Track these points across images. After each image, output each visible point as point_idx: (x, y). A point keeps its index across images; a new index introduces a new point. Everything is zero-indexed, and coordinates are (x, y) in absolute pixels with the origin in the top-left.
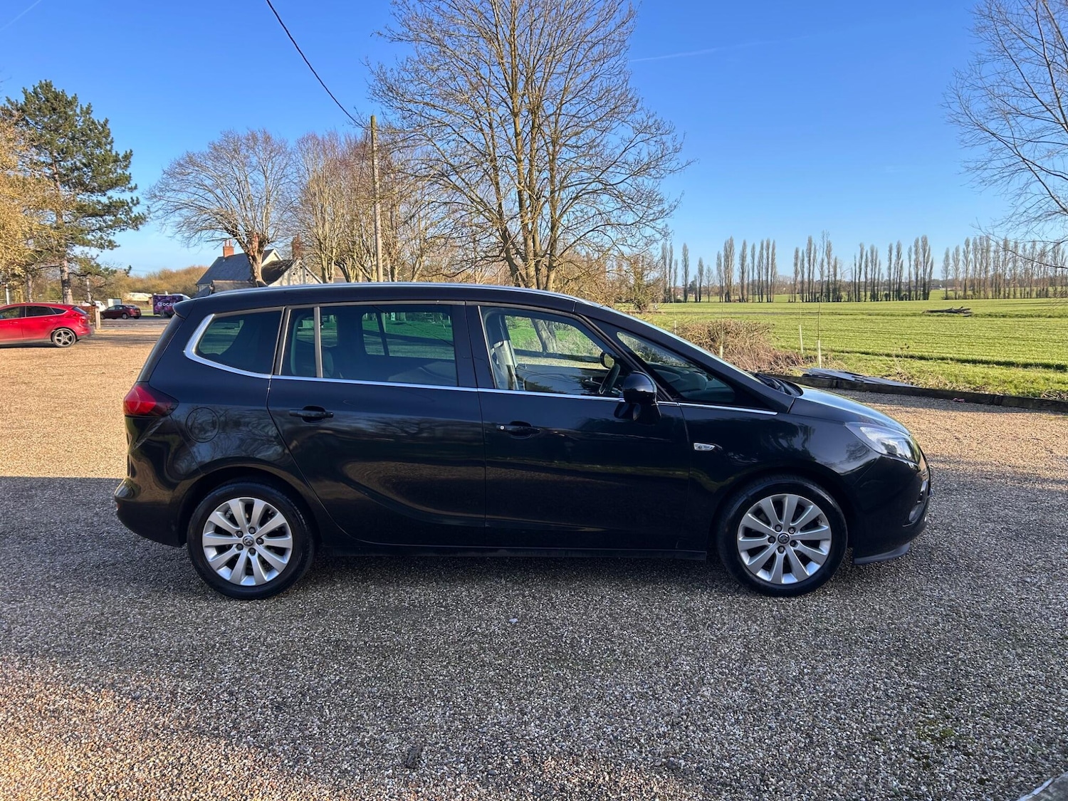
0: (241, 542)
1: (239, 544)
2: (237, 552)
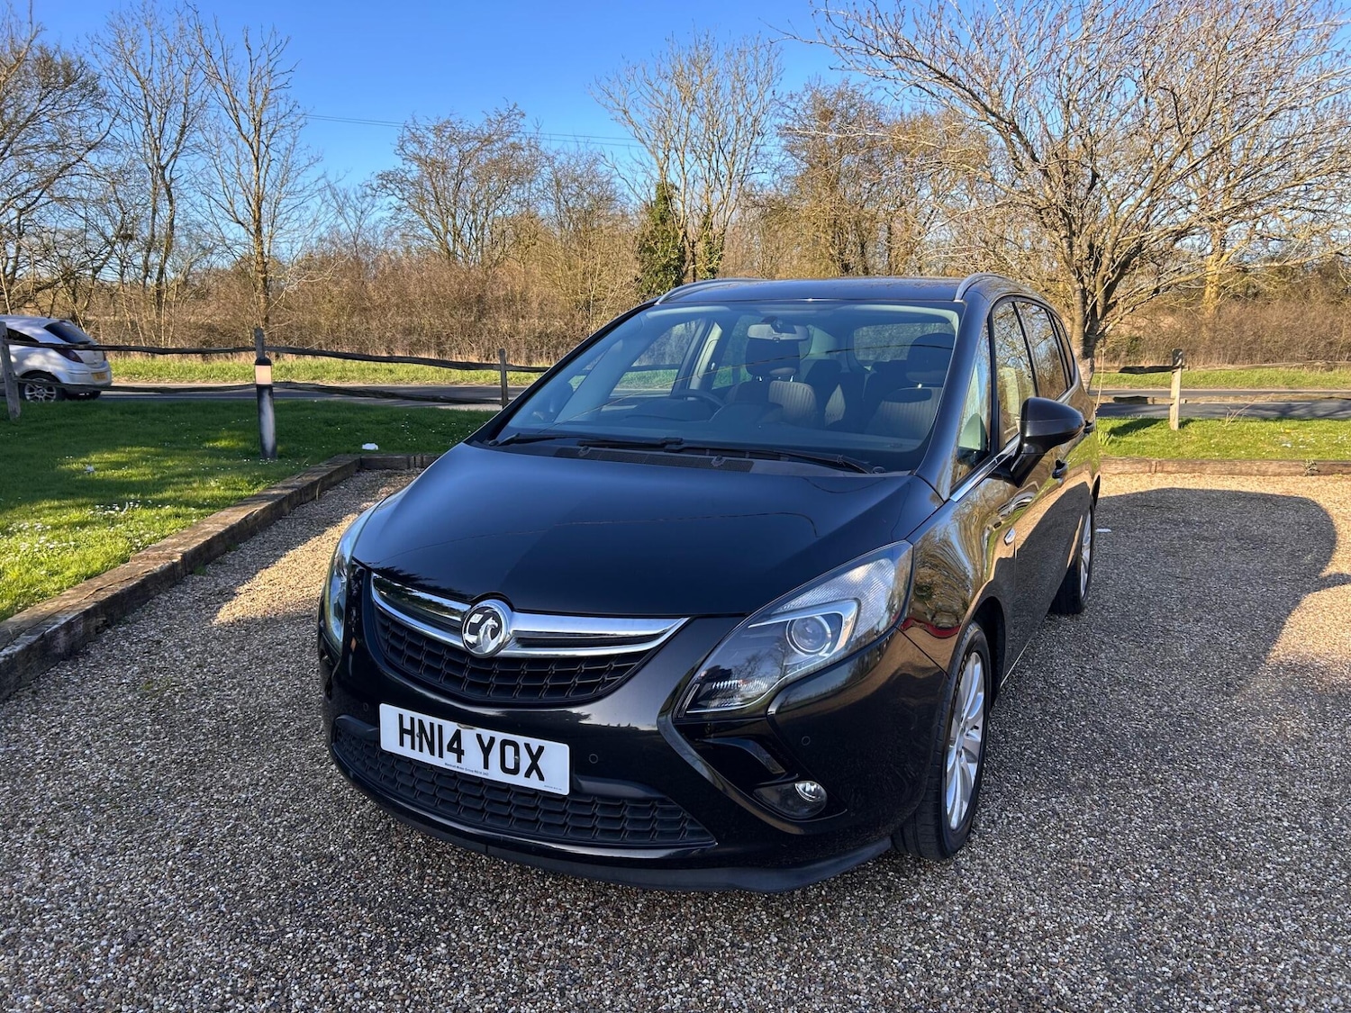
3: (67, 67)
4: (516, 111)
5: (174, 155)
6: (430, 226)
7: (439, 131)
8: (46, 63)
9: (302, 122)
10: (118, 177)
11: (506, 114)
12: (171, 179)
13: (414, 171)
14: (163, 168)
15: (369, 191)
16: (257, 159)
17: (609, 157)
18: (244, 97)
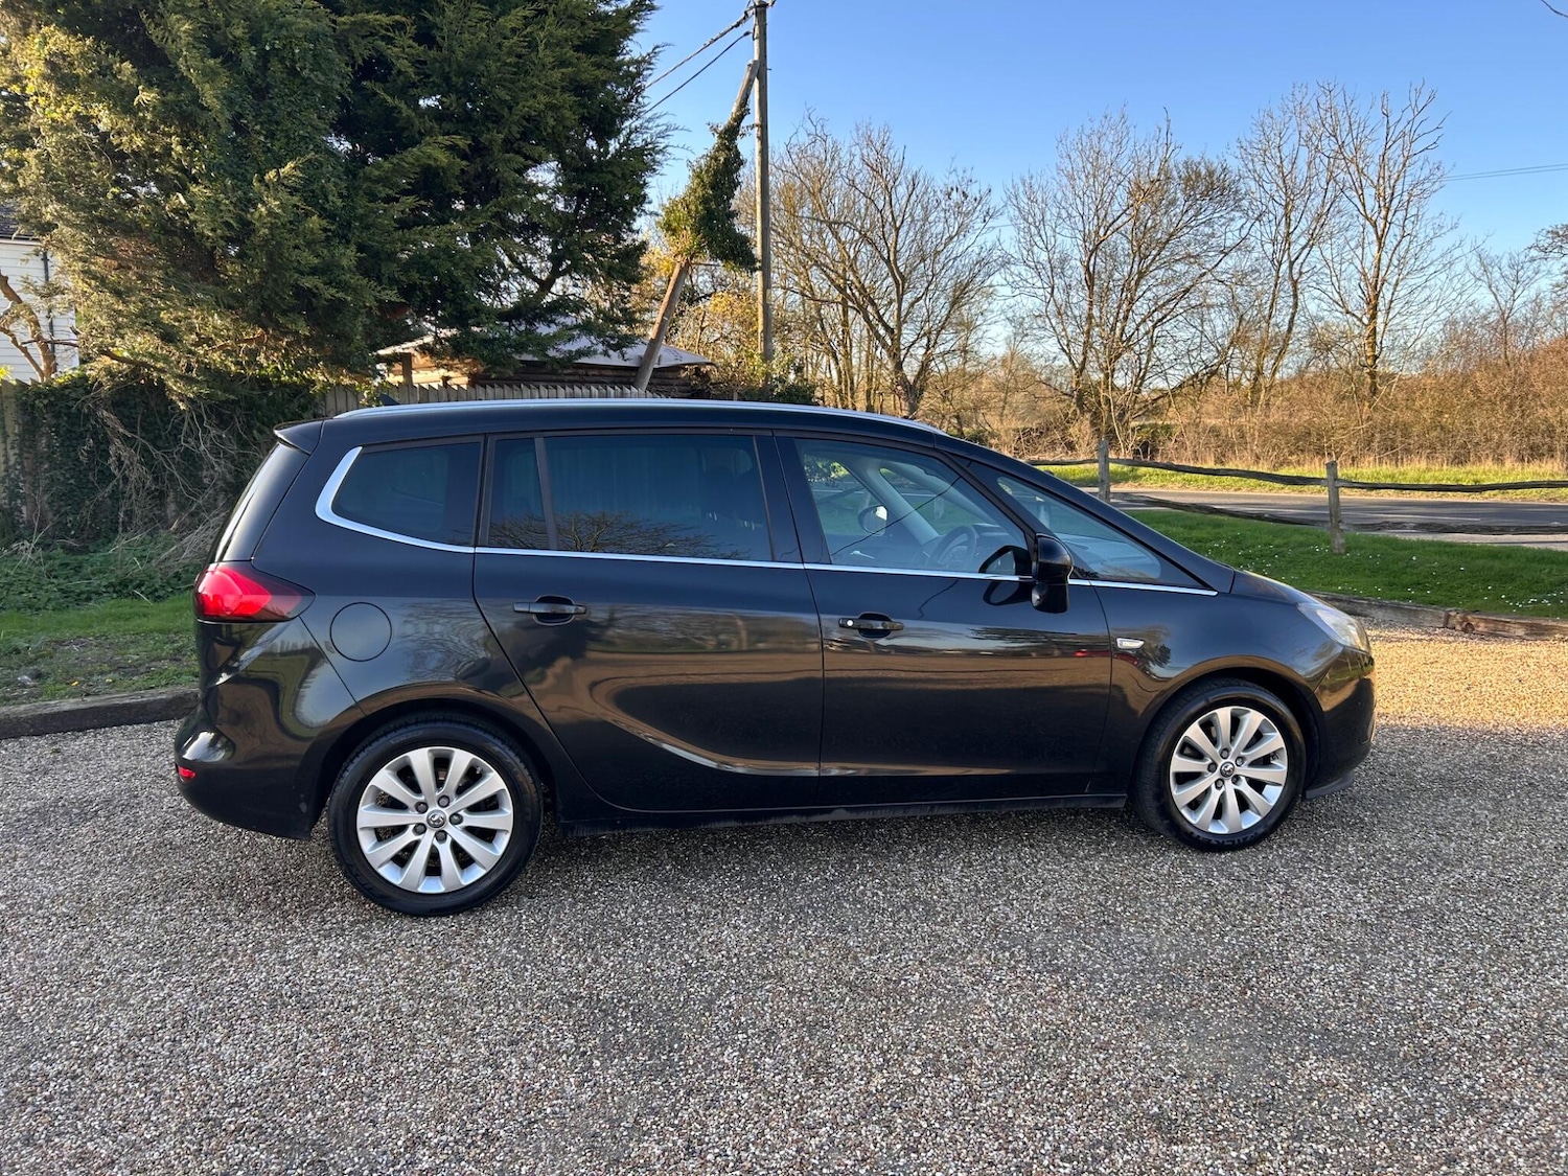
3: (1211, 174)
5: (1309, 245)
8: (1191, 180)
9: (1438, 185)
10: (1241, 278)
12: (1301, 273)
14: (1292, 264)
15: (1534, 253)
16: (1379, 239)
18: (1372, 171)
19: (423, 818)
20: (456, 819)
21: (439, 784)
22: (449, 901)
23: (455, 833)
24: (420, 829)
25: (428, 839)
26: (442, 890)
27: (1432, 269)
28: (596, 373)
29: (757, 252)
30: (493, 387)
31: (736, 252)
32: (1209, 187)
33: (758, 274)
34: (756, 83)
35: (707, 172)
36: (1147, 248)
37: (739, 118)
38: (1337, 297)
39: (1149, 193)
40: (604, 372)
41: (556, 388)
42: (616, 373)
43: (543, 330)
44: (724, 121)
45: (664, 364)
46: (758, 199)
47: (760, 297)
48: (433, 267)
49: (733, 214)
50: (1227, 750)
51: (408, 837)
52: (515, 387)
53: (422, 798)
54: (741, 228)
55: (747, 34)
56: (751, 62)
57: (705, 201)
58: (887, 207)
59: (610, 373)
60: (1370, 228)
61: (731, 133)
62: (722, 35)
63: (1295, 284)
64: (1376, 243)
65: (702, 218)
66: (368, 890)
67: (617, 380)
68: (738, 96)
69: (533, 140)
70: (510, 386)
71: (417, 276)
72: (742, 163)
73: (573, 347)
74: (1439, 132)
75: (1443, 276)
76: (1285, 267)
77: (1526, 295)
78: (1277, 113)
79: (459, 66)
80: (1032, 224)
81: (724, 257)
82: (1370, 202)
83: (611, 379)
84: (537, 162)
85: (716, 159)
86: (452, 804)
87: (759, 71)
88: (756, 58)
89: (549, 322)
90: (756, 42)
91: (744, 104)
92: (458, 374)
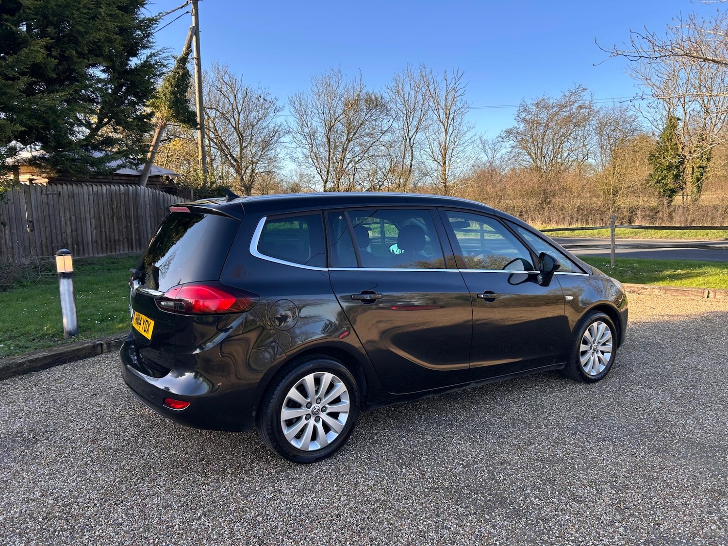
0: (310, 413)
1: (307, 415)
2: (306, 422)
3: (376, 99)
4: (581, 89)
5: (416, 132)
6: (529, 154)
7: (537, 105)
8: (369, 101)
9: (467, 110)
10: (391, 145)
11: (574, 91)
12: (413, 143)
13: (522, 127)
14: (410, 139)
15: (500, 139)
16: (446, 131)
17: (637, 107)
18: (442, 103)
19: (309, 411)
20: (324, 409)
21: (317, 392)
22: (323, 453)
23: (324, 416)
24: (308, 417)
25: (312, 422)
26: (319, 447)
27: (466, 144)
28: (118, 178)
29: (198, 120)
30: (67, 185)
31: (189, 120)
32: (375, 104)
33: (199, 131)
34: (194, 38)
35: (173, 78)
36: (352, 130)
37: (187, 54)
38: (431, 153)
39: (352, 105)
40: (122, 178)
41: (101, 186)
42: (127, 178)
43: (97, 155)
44: (180, 54)
45: (153, 174)
46: (197, 94)
47: (200, 142)
48: (45, 118)
49: (186, 101)
50: (595, 340)
51: (303, 422)
52: (79, 185)
53: (309, 400)
54: (192, 108)
55: (188, 12)
56: (191, 27)
57: (173, 93)
58: (235, 103)
59: (124, 178)
60: (442, 126)
61: (183, 60)
62: (173, 11)
63: (412, 147)
64: (444, 132)
65: (173, 102)
66: (287, 453)
67: (129, 182)
68: (186, 43)
69: (95, 54)
70: (77, 185)
71: (36, 122)
72: (190, 76)
73: (114, 164)
74: (465, 89)
75: (471, 147)
76: (408, 140)
77: (498, 155)
78: (401, 75)
79: (53, 11)
80: (302, 115)
81: (184, 122)
82: (442, 116)
83: (125, 181)
84: (94, 65)
85: (178, 73)
86: (322, 402)
87: (196, 31)
88: (194, 25)
89: (100, 150)
90: (193, 17)
91: (189, 46)
92: (39, 177)
